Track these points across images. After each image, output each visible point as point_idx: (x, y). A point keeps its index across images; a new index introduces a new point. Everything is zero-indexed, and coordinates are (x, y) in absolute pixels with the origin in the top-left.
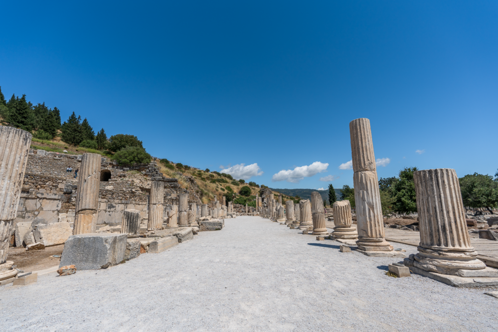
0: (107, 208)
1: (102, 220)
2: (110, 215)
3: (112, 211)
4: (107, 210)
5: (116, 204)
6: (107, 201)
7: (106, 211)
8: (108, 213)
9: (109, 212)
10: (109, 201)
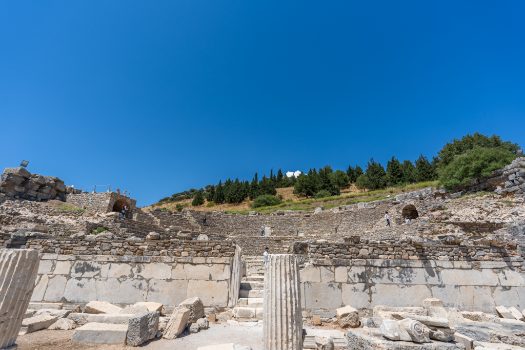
0: (73, 270)
1: (57, 295)
2: (81, 286)
3: (89, 278)
4: (73, 274)
5: (100, 262)
6: (73, 258)
7: (68, 277)
8: (74, 282)
9: (80, 279)
10: (78, 258)
